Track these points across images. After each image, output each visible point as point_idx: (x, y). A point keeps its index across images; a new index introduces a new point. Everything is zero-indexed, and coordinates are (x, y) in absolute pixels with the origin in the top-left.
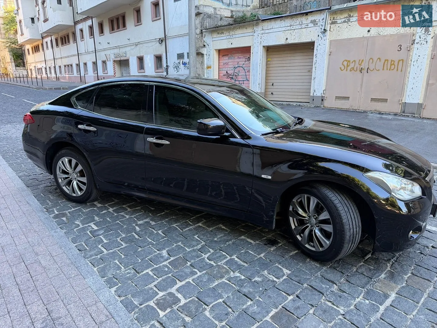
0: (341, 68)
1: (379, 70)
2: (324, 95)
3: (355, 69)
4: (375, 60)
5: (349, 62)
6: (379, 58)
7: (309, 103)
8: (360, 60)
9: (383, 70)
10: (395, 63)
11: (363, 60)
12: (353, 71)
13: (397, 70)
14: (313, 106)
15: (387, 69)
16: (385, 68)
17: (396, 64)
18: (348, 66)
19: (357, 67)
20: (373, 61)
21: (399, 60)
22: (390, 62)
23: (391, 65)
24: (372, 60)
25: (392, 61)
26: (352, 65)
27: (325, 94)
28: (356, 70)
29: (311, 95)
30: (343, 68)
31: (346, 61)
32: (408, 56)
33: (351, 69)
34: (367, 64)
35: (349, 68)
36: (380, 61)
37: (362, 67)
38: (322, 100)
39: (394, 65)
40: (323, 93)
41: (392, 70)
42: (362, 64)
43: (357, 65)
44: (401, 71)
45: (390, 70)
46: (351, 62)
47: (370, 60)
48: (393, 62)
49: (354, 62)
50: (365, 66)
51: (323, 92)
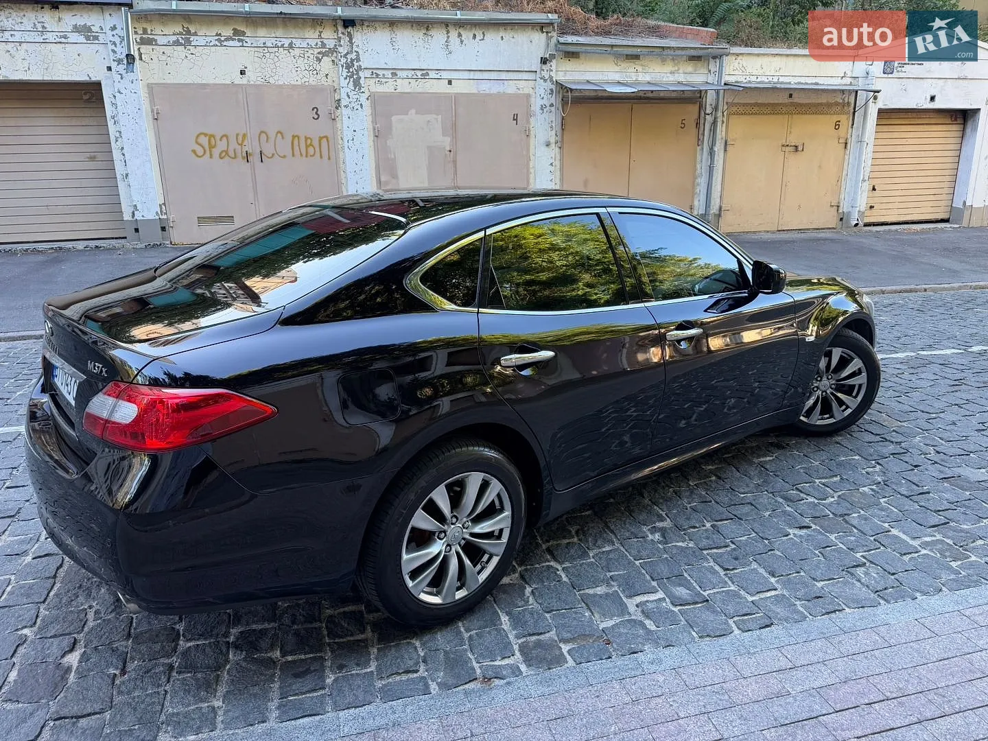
0: (194, 151)
1: (284, 157)
2: (165, 217)
3: (231, 154)
4: (272, 135)
5: (212, 138)
6: (279, 132)
7: (126, 238)
8: (237, 135)
9: (293, 155)
10: (313, 143)
11: (244, 136)
12: (227, 157)
13: (321, 157)
14: (143, 246)
15: (301, 154)
16: (295, 153)
17: (316, 143)
18: (211, 147)
19: (235, 150)
20: (267, 136)
21: (321, 138)
22: (302, 140)
23: (307, 147)
24: (264, 135)
25: (306, 138)
26: (222, 145)
27: (166, 214)
28: (233, 156)
29: (127, 217)
30: (200, 151)
31: (206, 135)
32: (335, 130)
33: (220, 154)
34: (256, 143)
35: (216, 152)
36: (283, 138)
37: (245, 149)
38: (163, 229)
39: (313, 146)
40: (161, 211)
41: (311, 156)
42: (246, 143)
43: (234, 145)
44: (329, 158)
45: (307, 156)
46: (218, 138)
47: (260, 135)
48: (309, 141)
49: (225, 138)
50: (252, 146)
51: (161, 209)
